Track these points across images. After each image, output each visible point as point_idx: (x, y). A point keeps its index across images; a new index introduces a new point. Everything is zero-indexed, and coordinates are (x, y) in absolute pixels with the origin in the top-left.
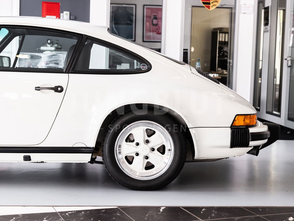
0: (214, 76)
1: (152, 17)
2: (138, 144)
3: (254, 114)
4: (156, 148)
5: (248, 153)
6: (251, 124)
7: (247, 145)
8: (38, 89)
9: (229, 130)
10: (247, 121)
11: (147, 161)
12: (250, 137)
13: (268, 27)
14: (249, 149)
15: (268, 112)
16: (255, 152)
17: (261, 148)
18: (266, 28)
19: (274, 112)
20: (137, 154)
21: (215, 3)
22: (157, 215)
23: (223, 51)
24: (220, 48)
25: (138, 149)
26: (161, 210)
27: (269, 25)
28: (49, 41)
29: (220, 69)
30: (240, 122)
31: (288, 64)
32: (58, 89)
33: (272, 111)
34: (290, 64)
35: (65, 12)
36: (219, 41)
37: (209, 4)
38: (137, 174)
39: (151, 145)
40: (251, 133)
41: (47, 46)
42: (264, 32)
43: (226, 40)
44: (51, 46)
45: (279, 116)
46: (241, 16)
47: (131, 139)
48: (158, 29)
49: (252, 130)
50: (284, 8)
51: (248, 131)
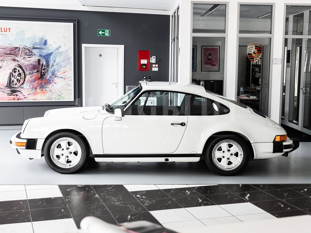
0: (253, 98)
1: (208, 54)
2: (224, 152)
3: (285, 135)
4: (233, 154)
5: (282, 155)
6: (284, 140)
7: (282, 152)
8: (172, 124)
9: (272, 144)
10: (282, 139)
11: (228, 160)
12: (283, 147)
13: (290, 64)
14: (283, 153)
15: (289, 121)
16: (286, 155)
17: (289, 152)
18: (288, 65)
19: (294, 121)
20: (224, 157)
21: (257, 58)
22: (239, 188)
23: (255, 71)
24: (253, 69)
25: (224, 154)
26: (240, 186)
27: (290, 63)
28: (145, 78)
29: (253, 85)
30: (278, 139)
31: (303, 92)
32: (183, 124)
33: (293, 120)
34: (304, 92)
35: (153, 57)
36: (252, 65)
37: (253, 58)
38: (225, 168)
39: (231, 152)
40: (284, 145)
41: (143, 81)
42: (287, 67)
43: (260, 64)
44: (146, 81)
45: (297, 124)
46: (274, 65)
47: (220, 149)
48: (212, 62)
49: (284, 144)
50: (301, 46)
51: (283, 144)
